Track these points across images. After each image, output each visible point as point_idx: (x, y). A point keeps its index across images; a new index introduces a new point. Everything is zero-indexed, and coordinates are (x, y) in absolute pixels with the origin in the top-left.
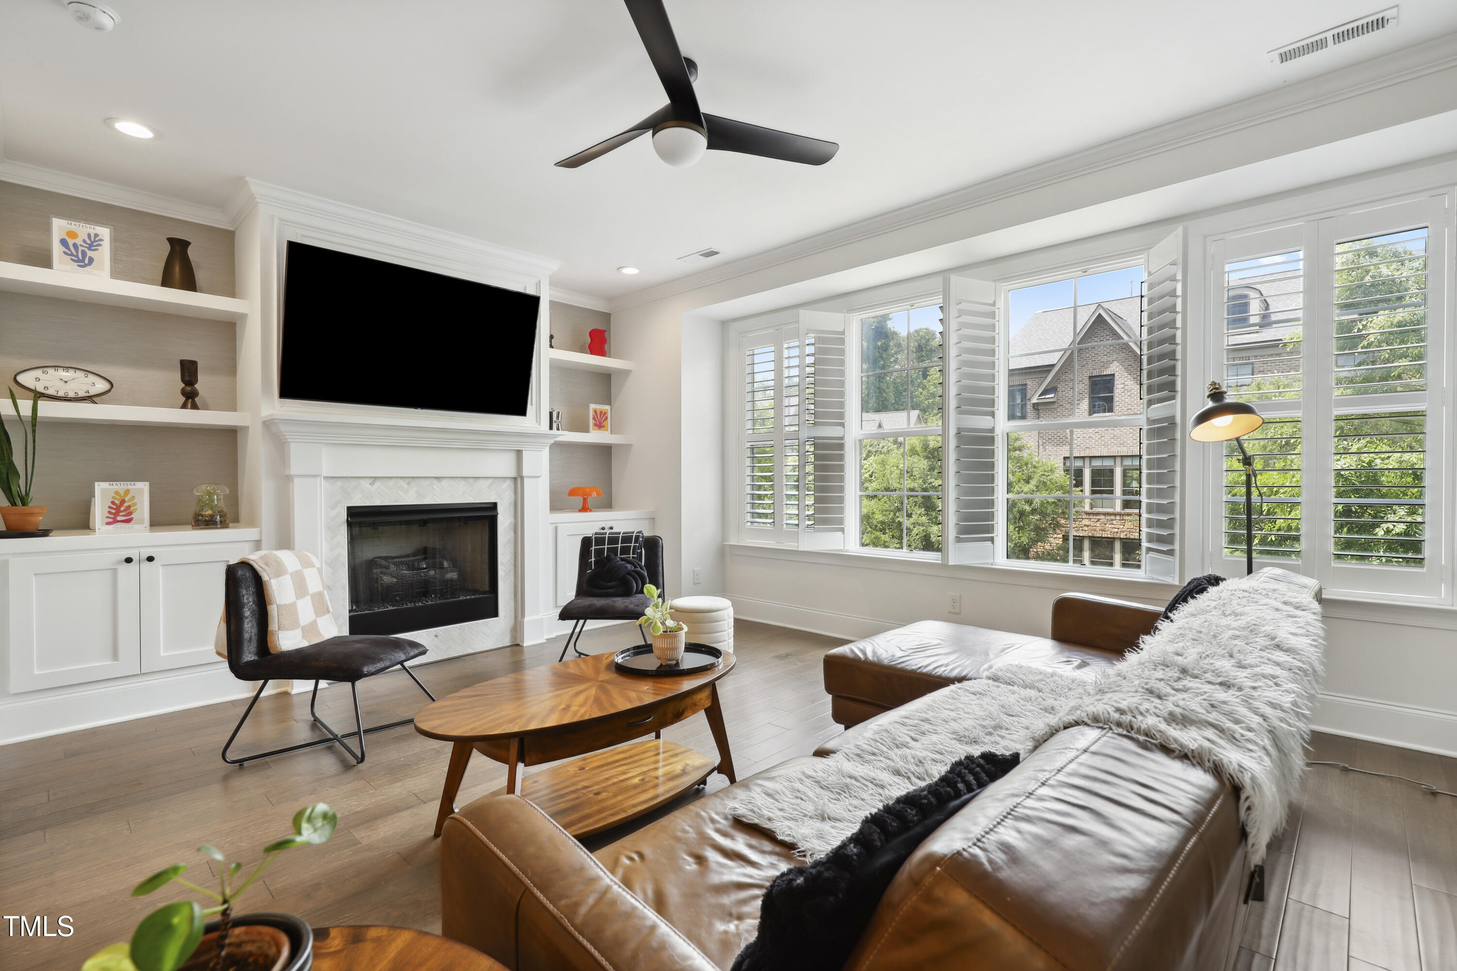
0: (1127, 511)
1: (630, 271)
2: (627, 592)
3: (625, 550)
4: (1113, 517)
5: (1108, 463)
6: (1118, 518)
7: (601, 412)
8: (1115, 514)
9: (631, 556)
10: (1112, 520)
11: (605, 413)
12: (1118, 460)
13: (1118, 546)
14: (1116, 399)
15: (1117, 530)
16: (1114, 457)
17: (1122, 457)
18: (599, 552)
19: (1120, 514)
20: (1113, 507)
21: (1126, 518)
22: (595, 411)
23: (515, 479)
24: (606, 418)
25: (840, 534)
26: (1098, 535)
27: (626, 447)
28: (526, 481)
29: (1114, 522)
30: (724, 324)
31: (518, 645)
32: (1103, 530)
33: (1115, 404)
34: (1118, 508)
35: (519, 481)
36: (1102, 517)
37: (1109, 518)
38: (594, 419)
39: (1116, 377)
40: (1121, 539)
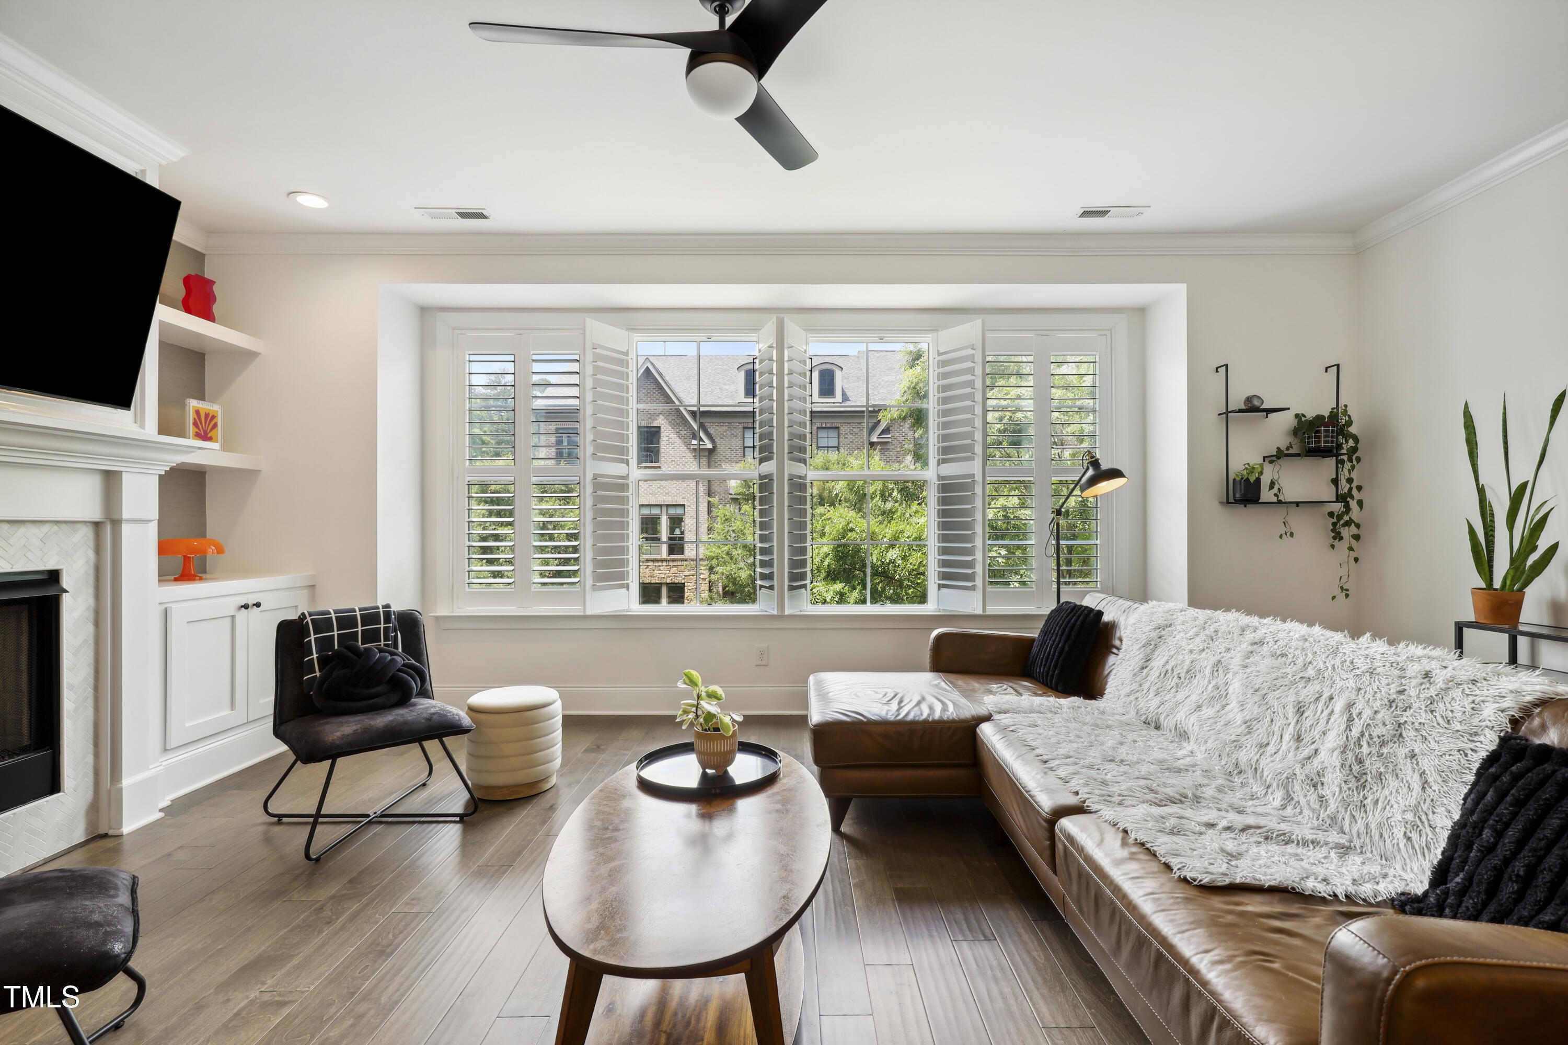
0: (673, 557)
1: (311, 202)
2: (404, 700)
3: (370, 636)
4: (660, 564)
5: (656, 511)
6: (665, 563)
7: (207, 415)
8: (662, 561)
9: (382, 643)
10: (659, 566)
11: (213, 417)
12: (664, 509)
13: (664, 591)
14: (662, 450)
15: (663, 576)
16: (661, 506)
17: (668, 506)
18: (325, 644)
19: (666, 560)
20: (660, 553)
21: (671, 563)
22: (197, 412)
23: (97, 525)
24: (215, 425)
25: (624, 590)
26: (647, 581)
27: (248, 476)
28: (125, 529)
29: (661, 568)
30: (425, 312)
31: (106, 836)
32: (651, 577)
33: (662, 455)
34: (664, 554)
35: (108, 528)
36: (651, 563)
37: (656, 564)
38: (195, 424)
39: (662, 430)
40: (667, 583)
